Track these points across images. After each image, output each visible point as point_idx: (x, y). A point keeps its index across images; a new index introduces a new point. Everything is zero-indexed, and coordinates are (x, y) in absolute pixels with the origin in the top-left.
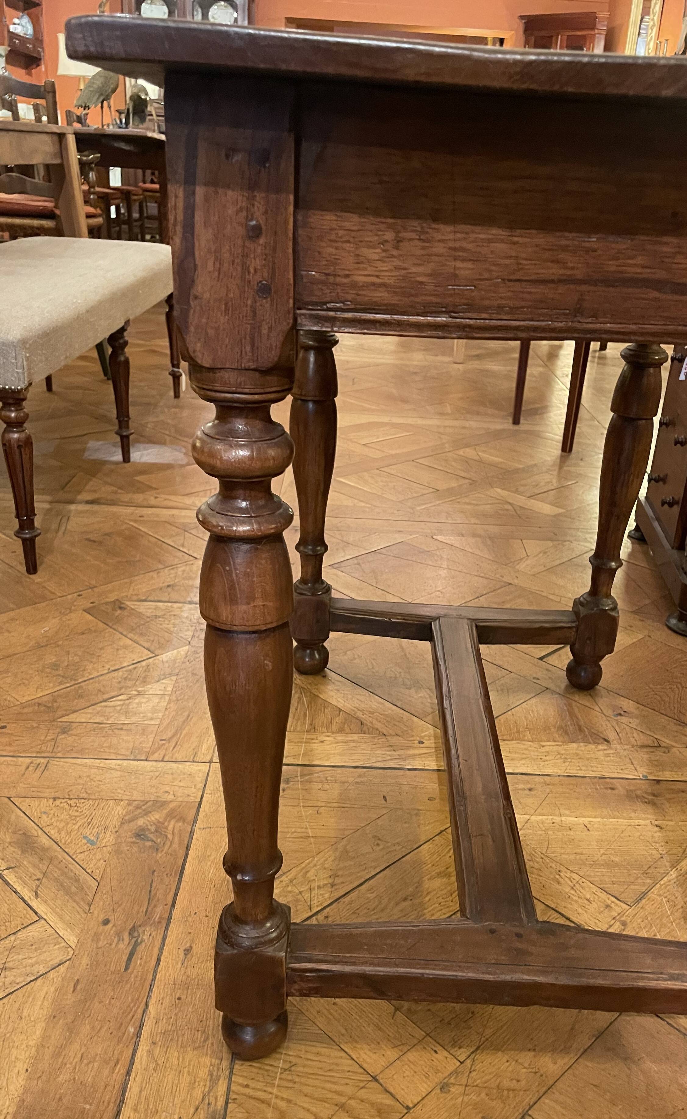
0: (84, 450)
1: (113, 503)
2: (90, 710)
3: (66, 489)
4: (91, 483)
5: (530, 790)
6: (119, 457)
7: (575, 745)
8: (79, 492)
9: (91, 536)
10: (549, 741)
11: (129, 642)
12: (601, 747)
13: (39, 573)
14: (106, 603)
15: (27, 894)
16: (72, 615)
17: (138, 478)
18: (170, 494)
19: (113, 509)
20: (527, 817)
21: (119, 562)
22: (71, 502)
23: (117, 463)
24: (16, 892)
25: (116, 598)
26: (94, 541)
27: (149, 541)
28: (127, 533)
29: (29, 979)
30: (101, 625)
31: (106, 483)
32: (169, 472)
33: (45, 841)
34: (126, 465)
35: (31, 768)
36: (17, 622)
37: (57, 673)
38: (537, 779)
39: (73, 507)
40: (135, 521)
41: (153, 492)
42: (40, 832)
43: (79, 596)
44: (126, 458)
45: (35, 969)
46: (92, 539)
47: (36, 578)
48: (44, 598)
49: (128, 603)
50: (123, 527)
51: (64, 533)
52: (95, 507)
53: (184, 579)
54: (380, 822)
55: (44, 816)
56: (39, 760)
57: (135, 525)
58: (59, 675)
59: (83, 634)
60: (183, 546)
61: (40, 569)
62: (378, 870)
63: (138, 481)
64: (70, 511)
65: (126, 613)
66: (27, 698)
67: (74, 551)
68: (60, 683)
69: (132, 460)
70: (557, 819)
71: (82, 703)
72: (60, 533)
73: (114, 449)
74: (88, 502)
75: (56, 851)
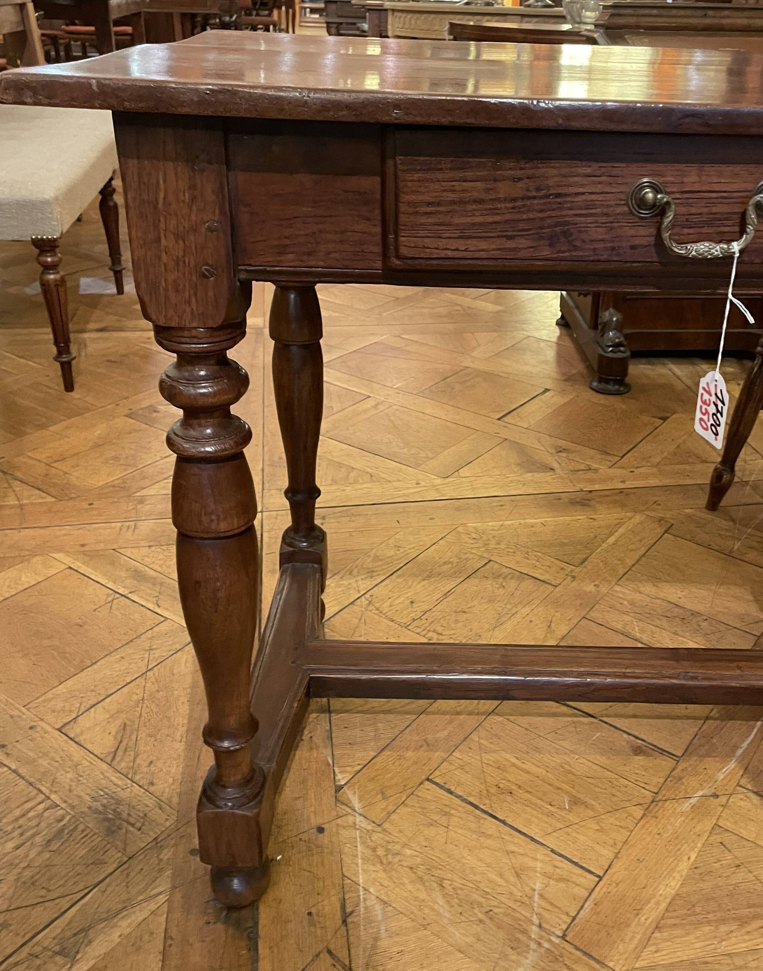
0: (78, 286)
1: (121, 330)
2: (156, 486)
3: (74, 321)
4: (95, 314)
5: (501, 506)
6: (113, 290)
7: (530, 474)
8: (87, 322)
9: (111, 358)
10: (511, 474)
12: (549, 474)
13: (75, 390)
14: (142, 409)
15: (151, 606)
16: (117, 420)
19: (123, 334)
20: (501, 523)
21: (142, 376)
22: (84, 331)
23: (113, 295)
24: (143, 606)
25: (149, 404)
26: (115, 362)
28: (140, 352)
29: (171, 653)
30: (143, 425)
31: (108, 313)
33: (152, 573)
34: (121, 296)
35: (124, 529)
36: (72, 429)
37: (119, 463)
38: (505, 498)
39: (86, 335)
40: (145, 343)
42: (147, 569)
43: (117, 405)
44: (121, 291)
45: (174, 647)
46: (113, 360)
47: (74, 394)
48: (88, 410)
49: (160, 407)
50: (137, 349)
51: (86, 357)
52: (105, 334)
54: (397, 536)
55: (146, 559)
56: (128, 524)
57: (146, 346)
58: (121, 465)
59: (131, 433)
61: (76, 386)
62: (402, 565)
64: (85, 339)
65: (160, 415)
66: (101, 483)
67: (100, 371)
68: (125, 470)
69: (125, 292)
70: (522, 522)
71: (147, 482)
72: (82, 357)
73: (109, 283)
74: (98, 330)
75: (162, 579)
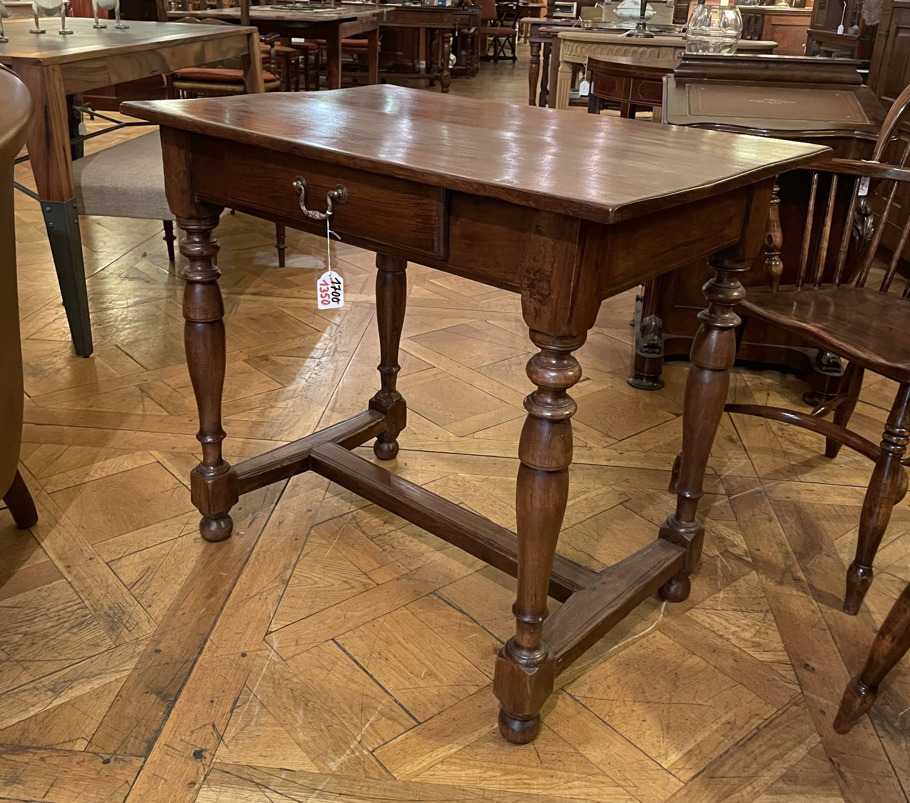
0: (253, 258)
1: (270, 295)
3: (239, 285)
4: (256, 281)
6: (277, 264)
8: (247, 287)
9: (253, 316)
11: (269, 379)
14: (258, 357)
16: (236, 363)
17: (289, 278)
18: (308, 289)
19: (269, 298)
20: (487, 477)
21: (269, 333)
22: (241, 294)
23: (275, 268)
25: (264, 354)
26: (254, 319)
27: (290, 320)
28: (276, 314)
30: (253, 369)
31: (265, 281)
32: (310, 274)
34: (281, 269)
39: (242, 297)
40: (282, 307)
41: (298, 288)
43: (241, 352)
44: (282, 264)
49: (271, 357)
50: (274, 311)
51: (234, 314)
52: (257, 297)
53: (310, 343)
57: (282, 309)
60: (312, 323)
63: (288, 281)
64: (239, 300)
65: (269, 362)
67: (240, 325)
69: (286, 265)
70: (504, 478)
72: (232, 314)
73: (274, 258)
74: (253, 294)
